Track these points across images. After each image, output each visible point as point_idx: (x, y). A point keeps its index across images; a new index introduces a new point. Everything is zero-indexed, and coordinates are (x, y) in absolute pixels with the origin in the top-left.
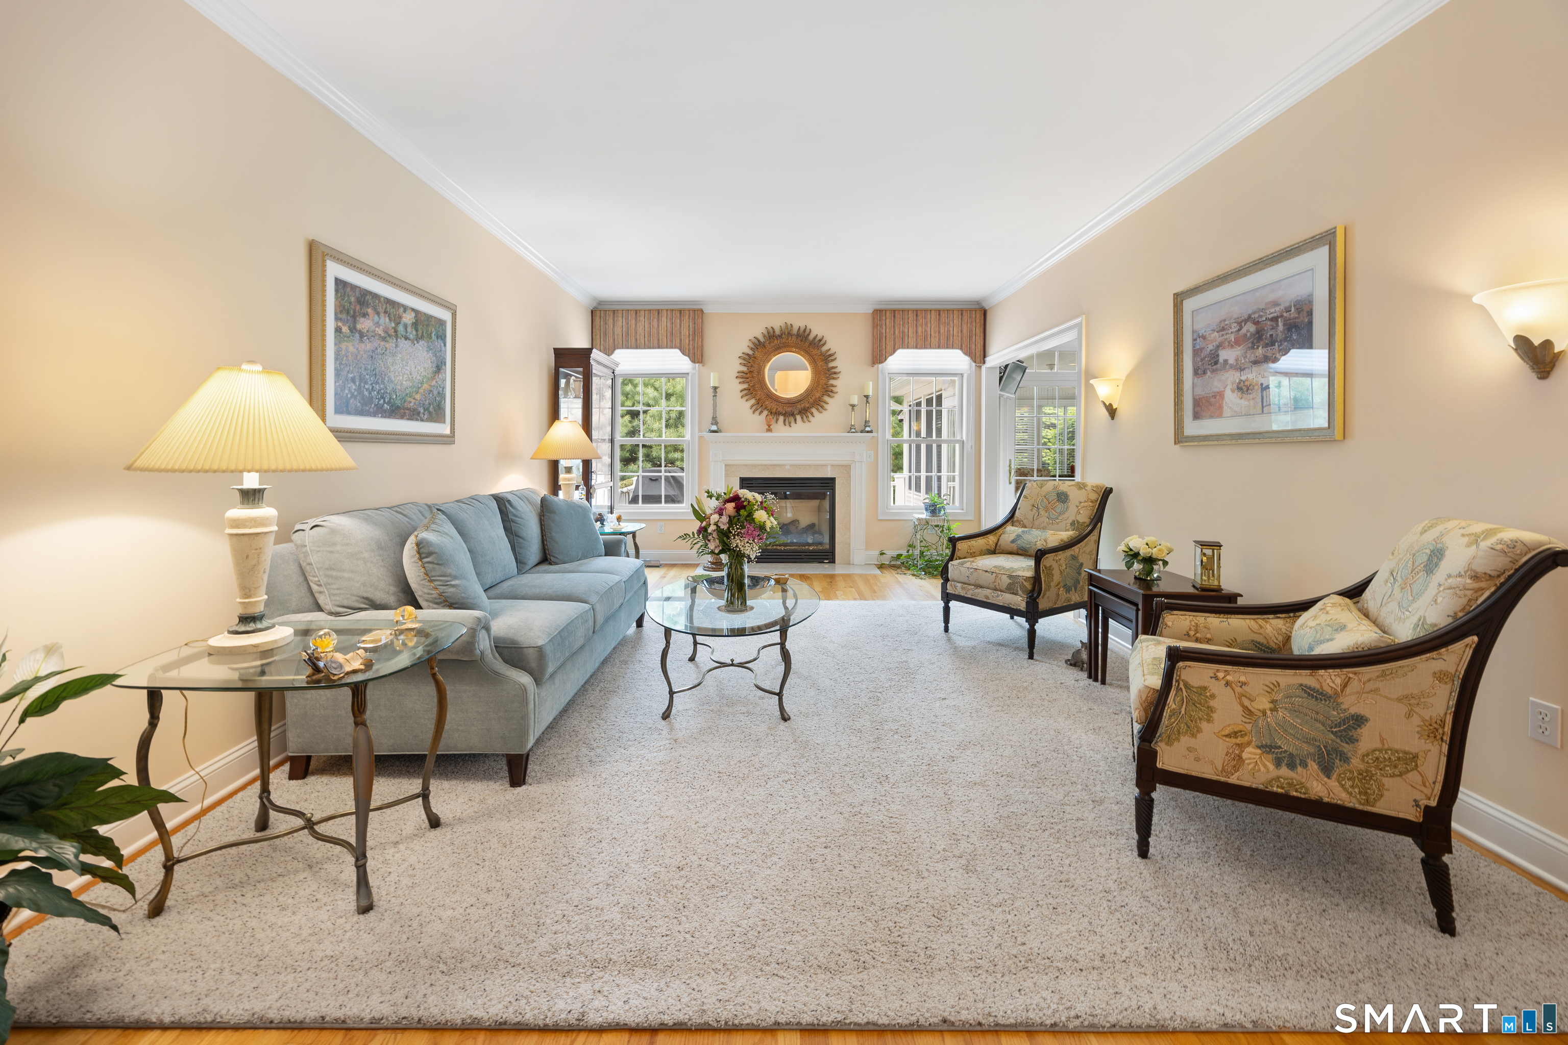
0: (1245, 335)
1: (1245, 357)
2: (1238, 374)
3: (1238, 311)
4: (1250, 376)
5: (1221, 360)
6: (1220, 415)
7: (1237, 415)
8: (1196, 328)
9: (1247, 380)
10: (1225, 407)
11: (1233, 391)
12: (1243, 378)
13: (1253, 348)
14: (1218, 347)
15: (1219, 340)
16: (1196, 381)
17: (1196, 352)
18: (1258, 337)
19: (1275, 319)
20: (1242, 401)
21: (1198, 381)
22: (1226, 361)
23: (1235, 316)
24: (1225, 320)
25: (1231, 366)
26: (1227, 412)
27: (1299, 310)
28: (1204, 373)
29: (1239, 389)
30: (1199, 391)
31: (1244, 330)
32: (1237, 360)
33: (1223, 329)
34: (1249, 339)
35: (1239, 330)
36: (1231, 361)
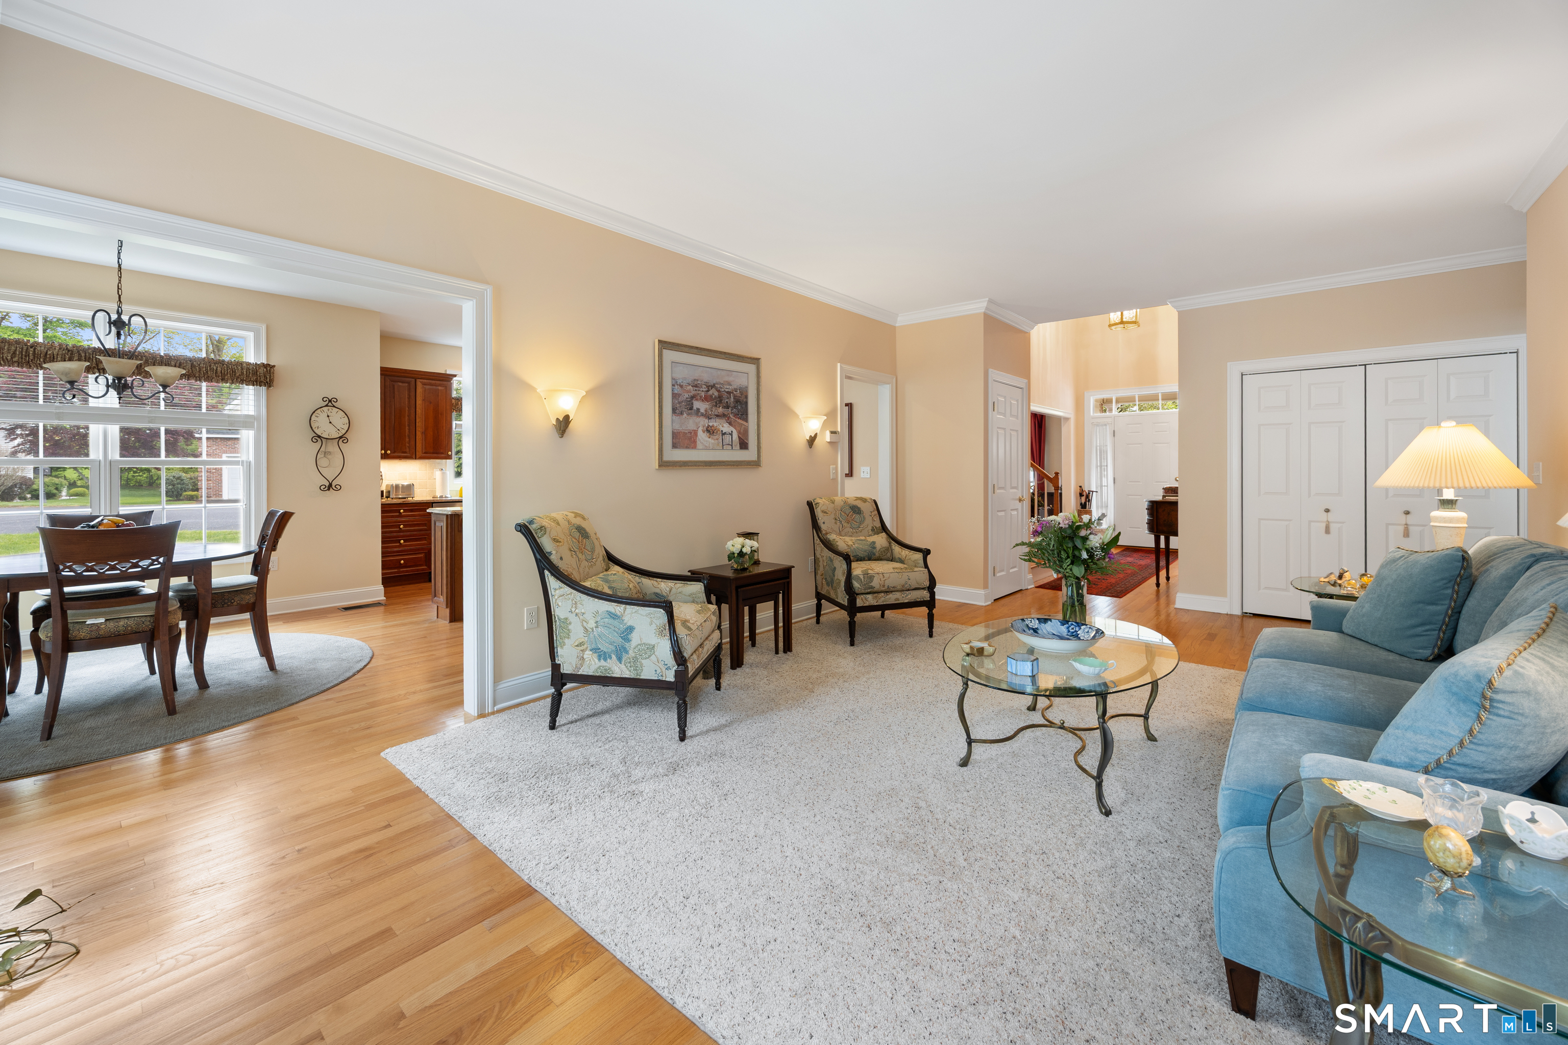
0: (711, 396)
1: (712, 411)
2: (707, 421)
3: (706, 377)
4: (715, 424)
5: (695, 408)
6: (695, 447)
7: (706, 448)
8: (675, 376)
9: (713, 426)
10: (698, 442)
11: (704, 432)
12: (711, 424)
13: (716, 406)
14: (693, 397)
15: (693, 393)
16: (674, 417)
17: (675, 396)
18: (719, 401)
19: (729, 393)
20: (710, 440)
21: (675, 418)
22: (698, 410)
23: (705, 380)
24: (698, 380)
25: (702, 415)
26: (699, 445)
27: (741, 393)
28: (682, 413)
29: (708, 431)
30: (677, 427)
31: (710, 393)
32: (706, 411)
33: (696, 386)
34: (714, 399)
35: (708, 391)
36: (702, 410)
